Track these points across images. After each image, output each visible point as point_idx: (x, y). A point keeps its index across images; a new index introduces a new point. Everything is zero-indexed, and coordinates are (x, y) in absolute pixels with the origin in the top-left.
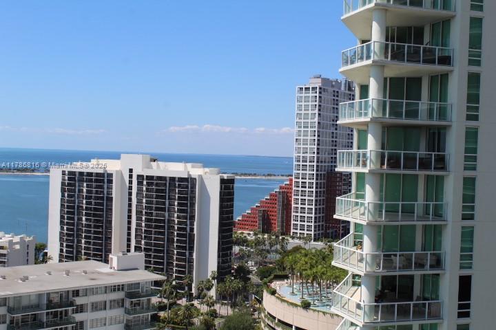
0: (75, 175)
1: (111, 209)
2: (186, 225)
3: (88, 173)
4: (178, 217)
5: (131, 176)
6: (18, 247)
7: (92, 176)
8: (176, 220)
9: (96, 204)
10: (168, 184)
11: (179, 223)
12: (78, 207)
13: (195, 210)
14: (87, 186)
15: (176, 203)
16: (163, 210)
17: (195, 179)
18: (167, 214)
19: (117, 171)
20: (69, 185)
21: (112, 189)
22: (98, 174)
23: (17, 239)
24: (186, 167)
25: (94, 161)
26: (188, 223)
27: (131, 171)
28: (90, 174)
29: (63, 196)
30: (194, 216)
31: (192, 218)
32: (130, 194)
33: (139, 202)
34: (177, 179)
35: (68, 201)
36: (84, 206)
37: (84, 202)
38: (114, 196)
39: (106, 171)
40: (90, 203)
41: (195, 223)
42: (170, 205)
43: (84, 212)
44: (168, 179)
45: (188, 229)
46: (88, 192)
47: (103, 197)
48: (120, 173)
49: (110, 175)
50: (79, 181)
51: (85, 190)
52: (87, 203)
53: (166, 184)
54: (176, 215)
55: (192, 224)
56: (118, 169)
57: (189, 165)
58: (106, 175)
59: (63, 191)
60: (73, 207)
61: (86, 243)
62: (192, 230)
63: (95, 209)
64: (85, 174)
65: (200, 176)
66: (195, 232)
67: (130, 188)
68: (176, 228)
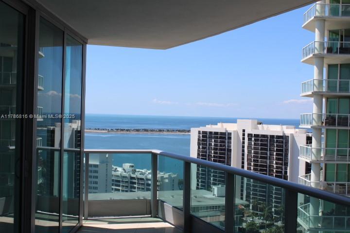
0: (207, 134)
1: (231, 157)
2: (282, 169)
3: (215, 132)
4: (276, 163)
5: (244, 135)
6: (167, 181)
7: (218, 134)
8: (275, 166)
9: (220, 153)
10: (269, 140)
11: (277, 168)
12: (209, 155)
13: (288, 159)
14: (215, 141)
15: (275, 154)
16: (266, 158)
17: (288, 136)
18: (268, 161)
19: (234, 131)
20: (203, 140)
21: (231, 143)
22: (222, 133)
23: (166, 176)
24: (282, 128)
25: (219, 125)
26: (283, 167)
27: (244, 131)
28: (216, 133)
29: (199, 148)
30: (287, 163)
31: (286, 164)
32: (243, 147)
33: (249, 152)
34: (275, 137)
35: (202, 152)
36: (213, 155)
37: (213, 152)
38: (232, 148)
39: (227, 131)
40: (217, 153)
41: (288, 168)
42: (270, 154)
43: (212, 159)
44: (269, 137)
45: (283, 172)
46: (215, 145)
47: (225, 149)
48: (237, 133)
49: (230, 134)
50: (209, 138)
51: (213, 144)
52: (214, 153)
53: (267, 140)
54: (274, 162)
55: (286, 169)
56: (235, 130)
57: (284, 127)
58: (227, 134)
59: (199, 144)
60: (206, 156)
61: (214, 180)
62: (286, 173)
63: (220, 157)
64: (213, 133)
65: (292, 135)
66: (288, 174)
67: (244, 143)
68: (275, 171)
